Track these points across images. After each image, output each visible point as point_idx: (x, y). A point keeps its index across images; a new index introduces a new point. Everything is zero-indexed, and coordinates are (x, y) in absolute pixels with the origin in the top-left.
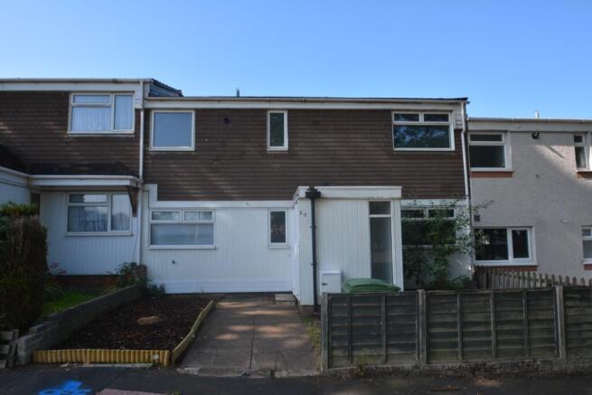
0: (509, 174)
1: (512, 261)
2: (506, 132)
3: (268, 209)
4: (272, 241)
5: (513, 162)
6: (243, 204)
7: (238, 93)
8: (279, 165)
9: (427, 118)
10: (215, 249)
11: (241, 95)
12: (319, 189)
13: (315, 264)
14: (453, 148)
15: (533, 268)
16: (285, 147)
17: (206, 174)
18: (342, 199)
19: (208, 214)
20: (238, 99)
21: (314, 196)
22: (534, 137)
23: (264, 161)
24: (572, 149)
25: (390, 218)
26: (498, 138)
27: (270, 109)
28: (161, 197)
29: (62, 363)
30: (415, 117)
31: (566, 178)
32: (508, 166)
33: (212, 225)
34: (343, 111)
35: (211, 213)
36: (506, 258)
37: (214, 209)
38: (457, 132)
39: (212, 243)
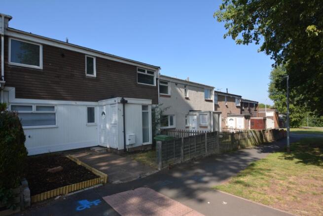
0: (169, 96)
1: (169, 127)
2: (169, 81)
3: (86, 105)
4: (88, 122)
5: (171, 92)
6: (73, 103)
7: (67, 41)
8: (91, 84)
9: (148, 72)
10: (57, 128)
11: (69, 42)
12: (126, 99)
13: (124, 132)
14: (155, 85)
15: (175, 129)
16: (95, 75)
17: (51, 85)
18: (136, 104)
19: (53, 107)
20: (67, 44)
21: (124, 102)
22: (176, 85)
23: (84, 81)
24: (184, 90)
25: (148, 112)
26: (166, 83)
27: (87, 55)
28: (18, 96)
29: (54, 197)
30: (144, 71)
31: (182, 99)
32: (169, 94)
33: (55, 114)
34: (119, 63)
35: (54, 107)
36: (168, 126)
37: (56, 105)
38: (157, 79)
39: (55, 124)
